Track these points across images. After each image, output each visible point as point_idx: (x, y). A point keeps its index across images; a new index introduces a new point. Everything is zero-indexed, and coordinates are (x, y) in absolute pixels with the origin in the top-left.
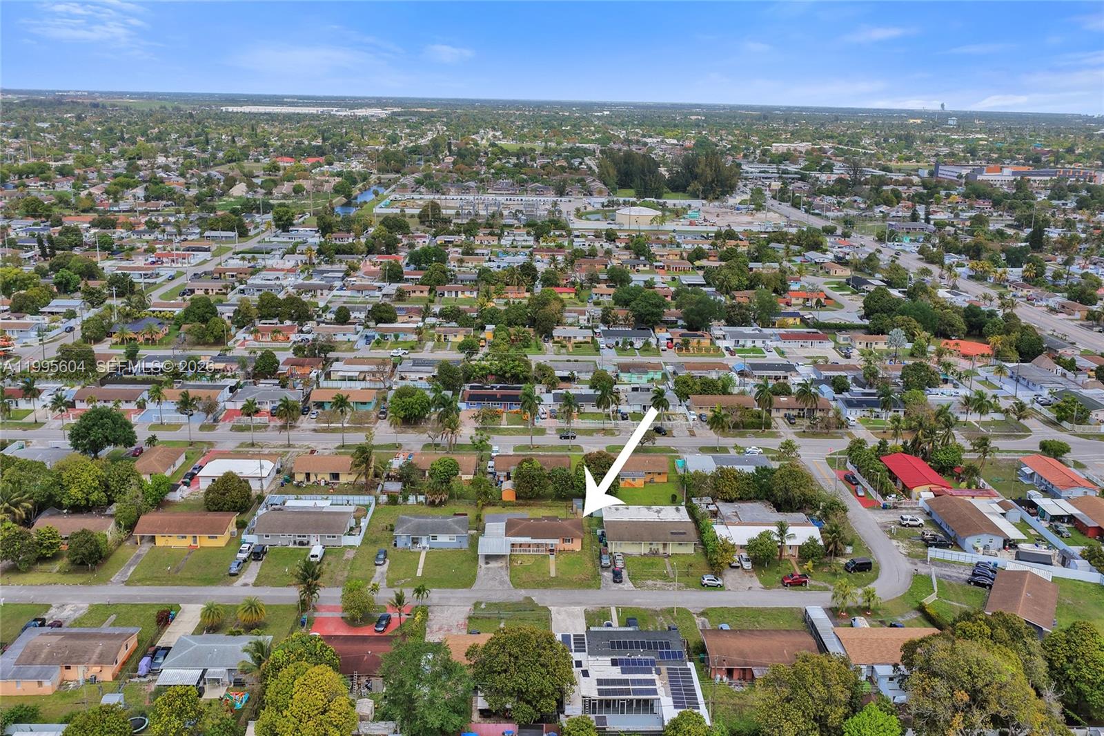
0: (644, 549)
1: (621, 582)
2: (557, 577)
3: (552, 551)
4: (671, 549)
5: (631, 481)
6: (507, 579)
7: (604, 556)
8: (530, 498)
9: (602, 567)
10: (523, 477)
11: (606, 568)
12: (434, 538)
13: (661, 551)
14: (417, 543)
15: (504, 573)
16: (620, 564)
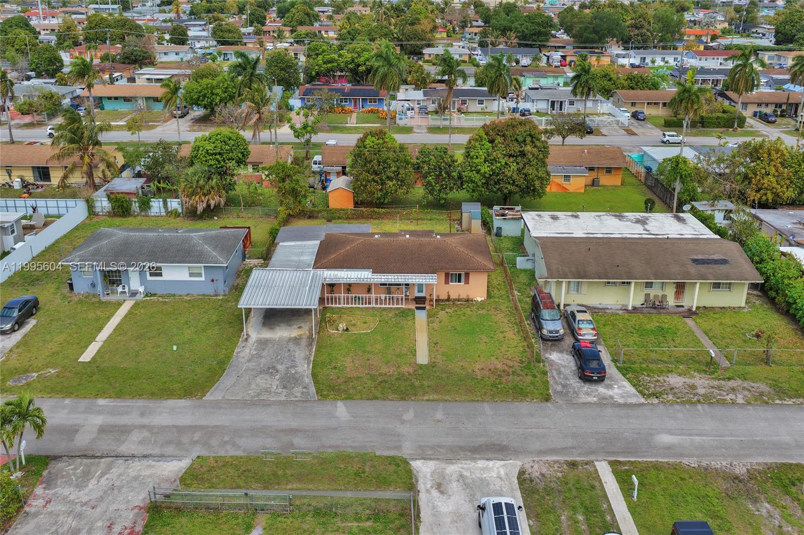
0: (634, 297)
1: (601, 380)
2: (432, 365)
3: (420, 301)
4: (696, 297)
5: (561, 181)
6: (304, 369)
7: (546, 314)
8: (380, 205)
9: (544, 339)
10: (367, 161)
11: (554, 341)
12: (157, 273)
13: (671, 301)
14: (118, 282)
15: (300, 353)
16: (587, 333)
